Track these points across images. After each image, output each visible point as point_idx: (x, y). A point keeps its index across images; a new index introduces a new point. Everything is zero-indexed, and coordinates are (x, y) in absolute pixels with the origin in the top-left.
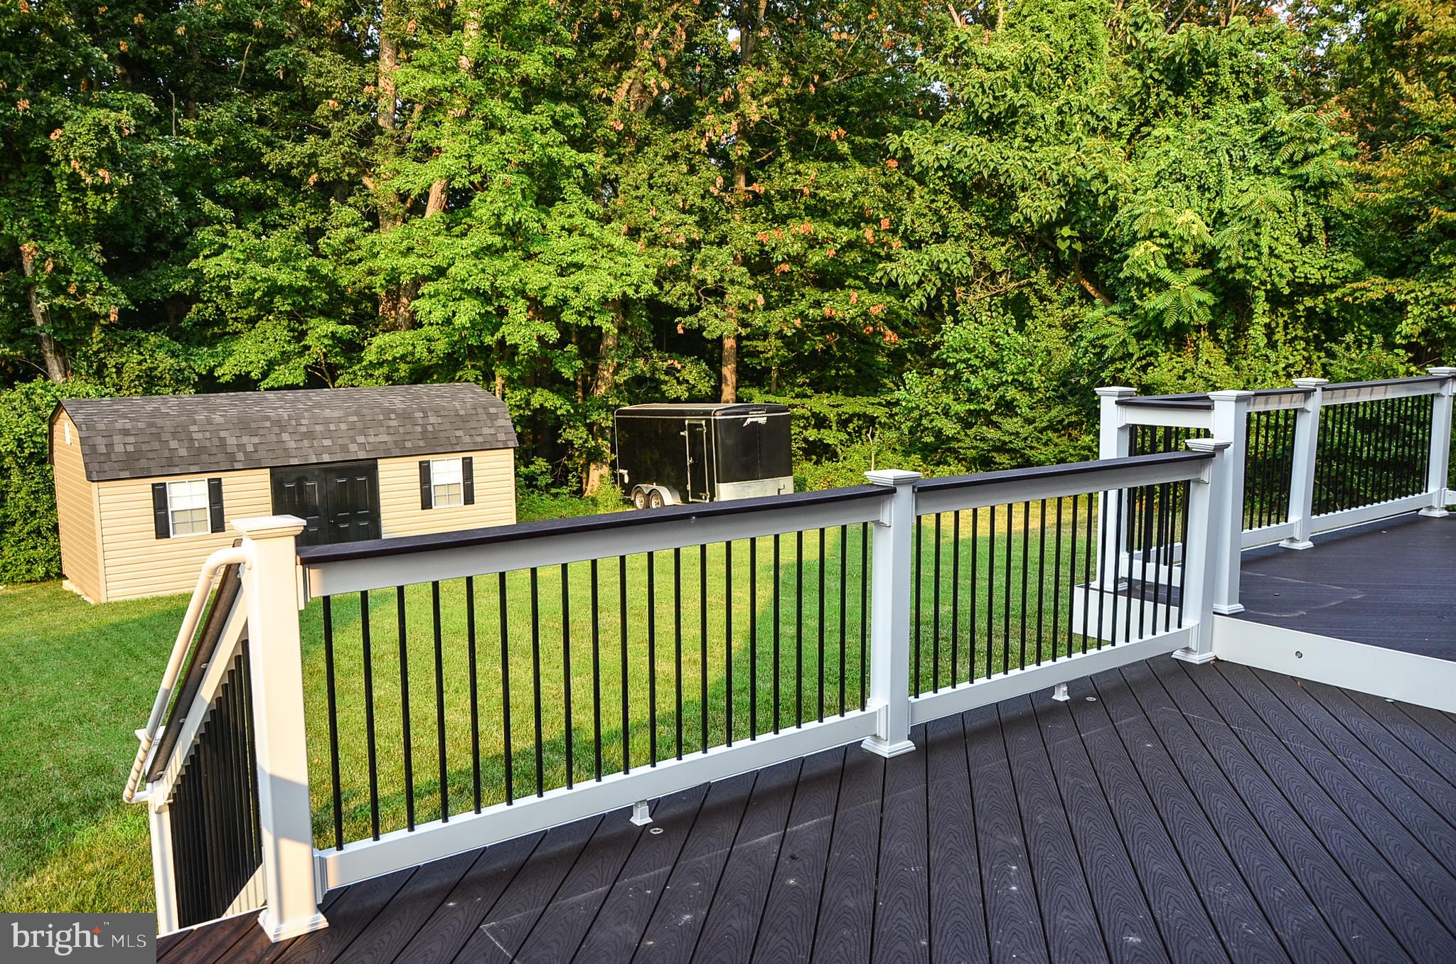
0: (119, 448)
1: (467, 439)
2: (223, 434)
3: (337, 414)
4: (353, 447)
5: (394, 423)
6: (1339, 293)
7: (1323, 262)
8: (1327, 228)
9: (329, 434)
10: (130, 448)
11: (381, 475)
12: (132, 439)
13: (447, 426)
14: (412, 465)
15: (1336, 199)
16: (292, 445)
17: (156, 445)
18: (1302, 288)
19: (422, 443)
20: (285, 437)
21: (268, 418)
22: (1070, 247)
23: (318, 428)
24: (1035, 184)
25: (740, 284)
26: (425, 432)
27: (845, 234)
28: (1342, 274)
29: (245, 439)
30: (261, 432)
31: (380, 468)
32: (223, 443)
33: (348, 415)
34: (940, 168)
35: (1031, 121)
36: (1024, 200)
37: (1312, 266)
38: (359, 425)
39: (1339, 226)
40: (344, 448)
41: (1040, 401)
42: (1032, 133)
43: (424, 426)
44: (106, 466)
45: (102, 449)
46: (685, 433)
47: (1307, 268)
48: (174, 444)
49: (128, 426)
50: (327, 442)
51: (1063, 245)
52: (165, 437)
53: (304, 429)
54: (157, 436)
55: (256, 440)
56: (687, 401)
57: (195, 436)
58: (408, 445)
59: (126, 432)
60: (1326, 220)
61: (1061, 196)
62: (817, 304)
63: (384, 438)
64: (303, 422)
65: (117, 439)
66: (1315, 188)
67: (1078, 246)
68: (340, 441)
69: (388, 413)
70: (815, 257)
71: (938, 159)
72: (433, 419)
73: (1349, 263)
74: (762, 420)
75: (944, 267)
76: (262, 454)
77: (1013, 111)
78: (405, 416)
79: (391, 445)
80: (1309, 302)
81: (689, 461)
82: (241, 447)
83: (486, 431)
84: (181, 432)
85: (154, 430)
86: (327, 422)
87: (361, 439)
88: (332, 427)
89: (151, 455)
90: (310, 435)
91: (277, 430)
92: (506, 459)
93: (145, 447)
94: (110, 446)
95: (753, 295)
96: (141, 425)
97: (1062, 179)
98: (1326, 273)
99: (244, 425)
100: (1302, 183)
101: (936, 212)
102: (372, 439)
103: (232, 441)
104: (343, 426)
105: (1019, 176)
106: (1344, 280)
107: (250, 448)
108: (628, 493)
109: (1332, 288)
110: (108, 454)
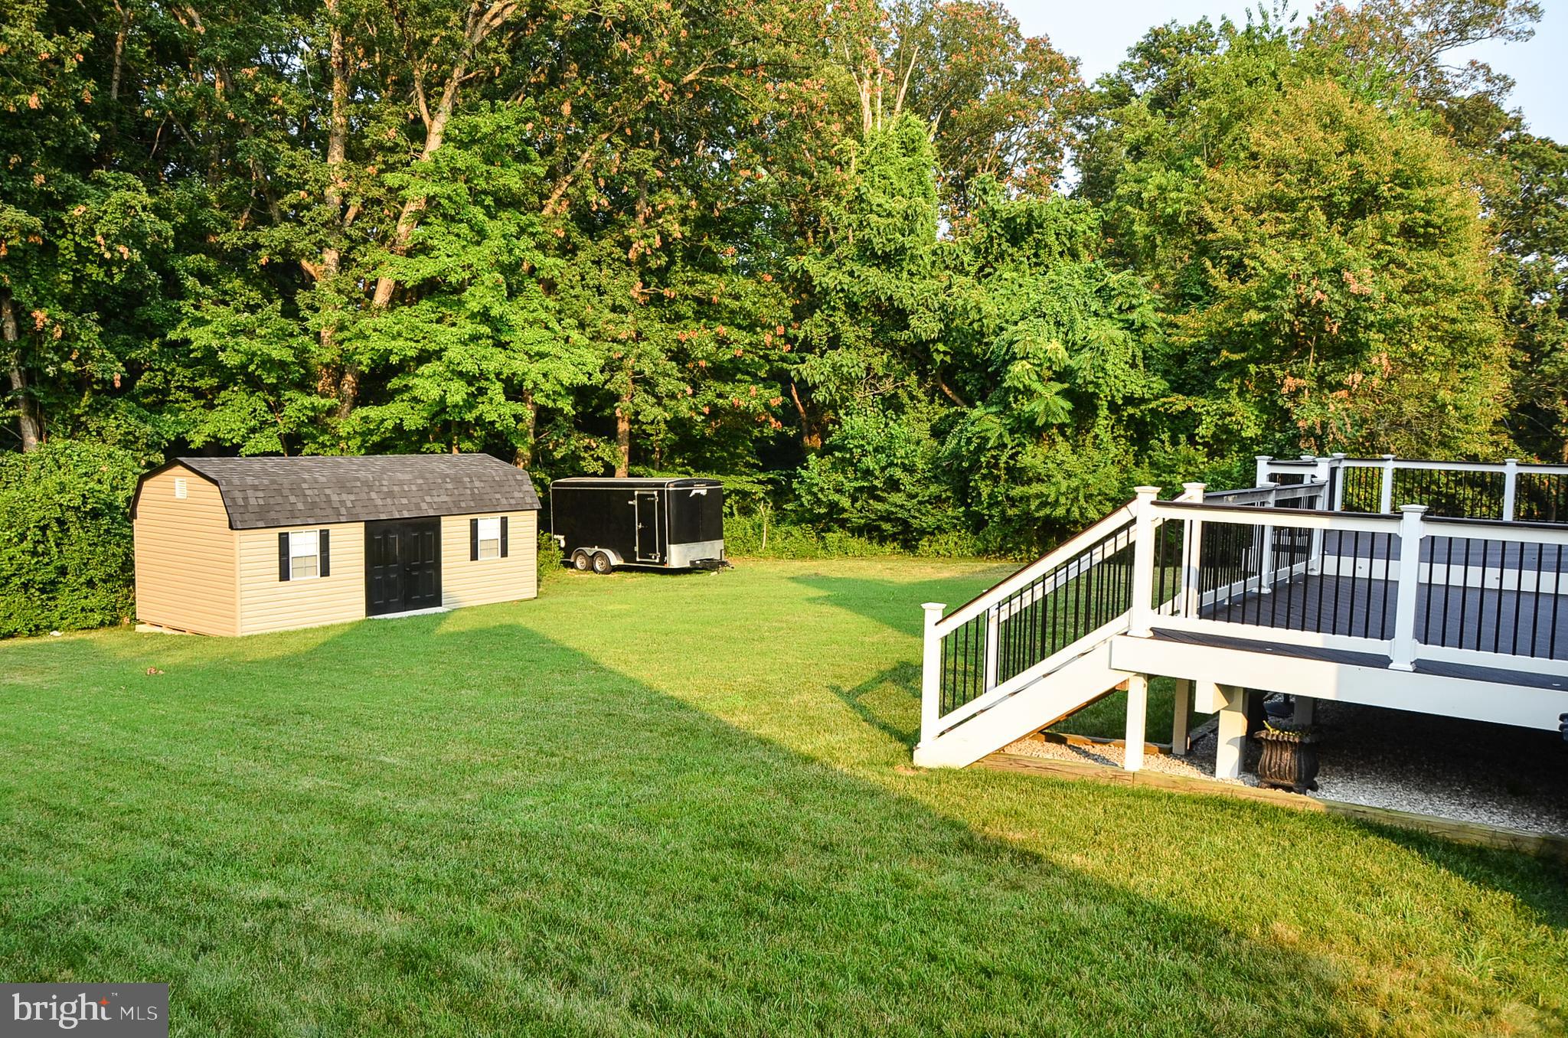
0: (252, 501)
1: (504, 501)
2: (328, 492)
3: (407, 477)
4: (424, 506)
5: (449, 486)
6: (1153, 405)
7: (1144, 382)
8: (1144, 358)
9: (405, 494)
10: (261, 502)
11: (443, 530)
12: (261, 494)
13: (489, 490)
14: (464, 522)
15: (1149, 338)
16: (379, 502)
17: (279, 500)
18: (1129, 400)
19: (472, 504)
20: (373, 495)
21: (358, 479)
22: (942, 361)
23: (396, 488)
24: (921, 309)
25: (669, 376)
26: (473, 494)
27: (746, 338)
28: (1155, 392)
29: (344, 497)
30: (355, 490)
31: (443, 524)
32: (329, 501)
33: (416, 478)
34: (842, 290)
35: (913, 258)
36: (913, 321)
37: (1137, 383)
38: (425, 487)
39: (1152, 357)
40: (418, 507)
41: (918, 481)
42: (914, 269)
43: (472, 489)
44: (246, 517)
45: (240, 502)
46: (635, 502)
47: (1134, 386)
48: (293, 499)
49: (256, 482)
50: (405, 501)
51: (938, 358)
52: (286, 492)
53: (385, 489)
54: (279, 491)
55: (352, 497)
56: (603, 475)
57: (308, 492)
58: (463, 504)
59: (255, 488)
60: (1144, 352)
61: (941, 320)
62: (720, 396)
63: (445, 498)
64: (385, 483)
65: (250, 493)
66: (1137, 330)
67: (948, 359)
68: (414, 500)
69: (445, 476)
70: (726, 355)
71: (840, 283)
72: (477, 484)
73: (1159, 384)
74: (704, 492)
75: (845, 370)
76: (358, 510)
77: (902, 250)
78: (457, 481)
79: (451, 505)
80: (1131, 410)
81: (638, 526)
82: (342, 502)
83: (517, 495)
84: (296, 489)
85: (276, 487)
86: (401, 483)
87: (428, 499)
88: (406, 488)
89: (278, 508)
90: (390, 494)
91: (366, 489)
92: (531, 519)
93: (272, 501)
94: (245, 499)
95: (683, 386)
96: (266, 482)
97: (942, 307)
98: (1145, 390)
99: (342, 485)
100: (1129, 326)
101: (832, 325)
102: (436, 499)
103: (335, 498)
104: (414, 488)
105: (909, 302)
106: (1156, 398)
107: (349, 505)
108: (568, 555)
109: (1149, 401)
110: (245, 506)
